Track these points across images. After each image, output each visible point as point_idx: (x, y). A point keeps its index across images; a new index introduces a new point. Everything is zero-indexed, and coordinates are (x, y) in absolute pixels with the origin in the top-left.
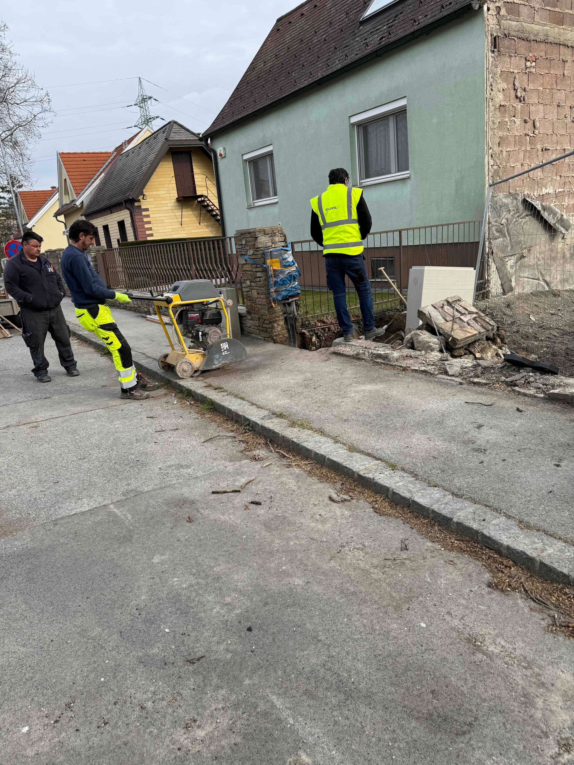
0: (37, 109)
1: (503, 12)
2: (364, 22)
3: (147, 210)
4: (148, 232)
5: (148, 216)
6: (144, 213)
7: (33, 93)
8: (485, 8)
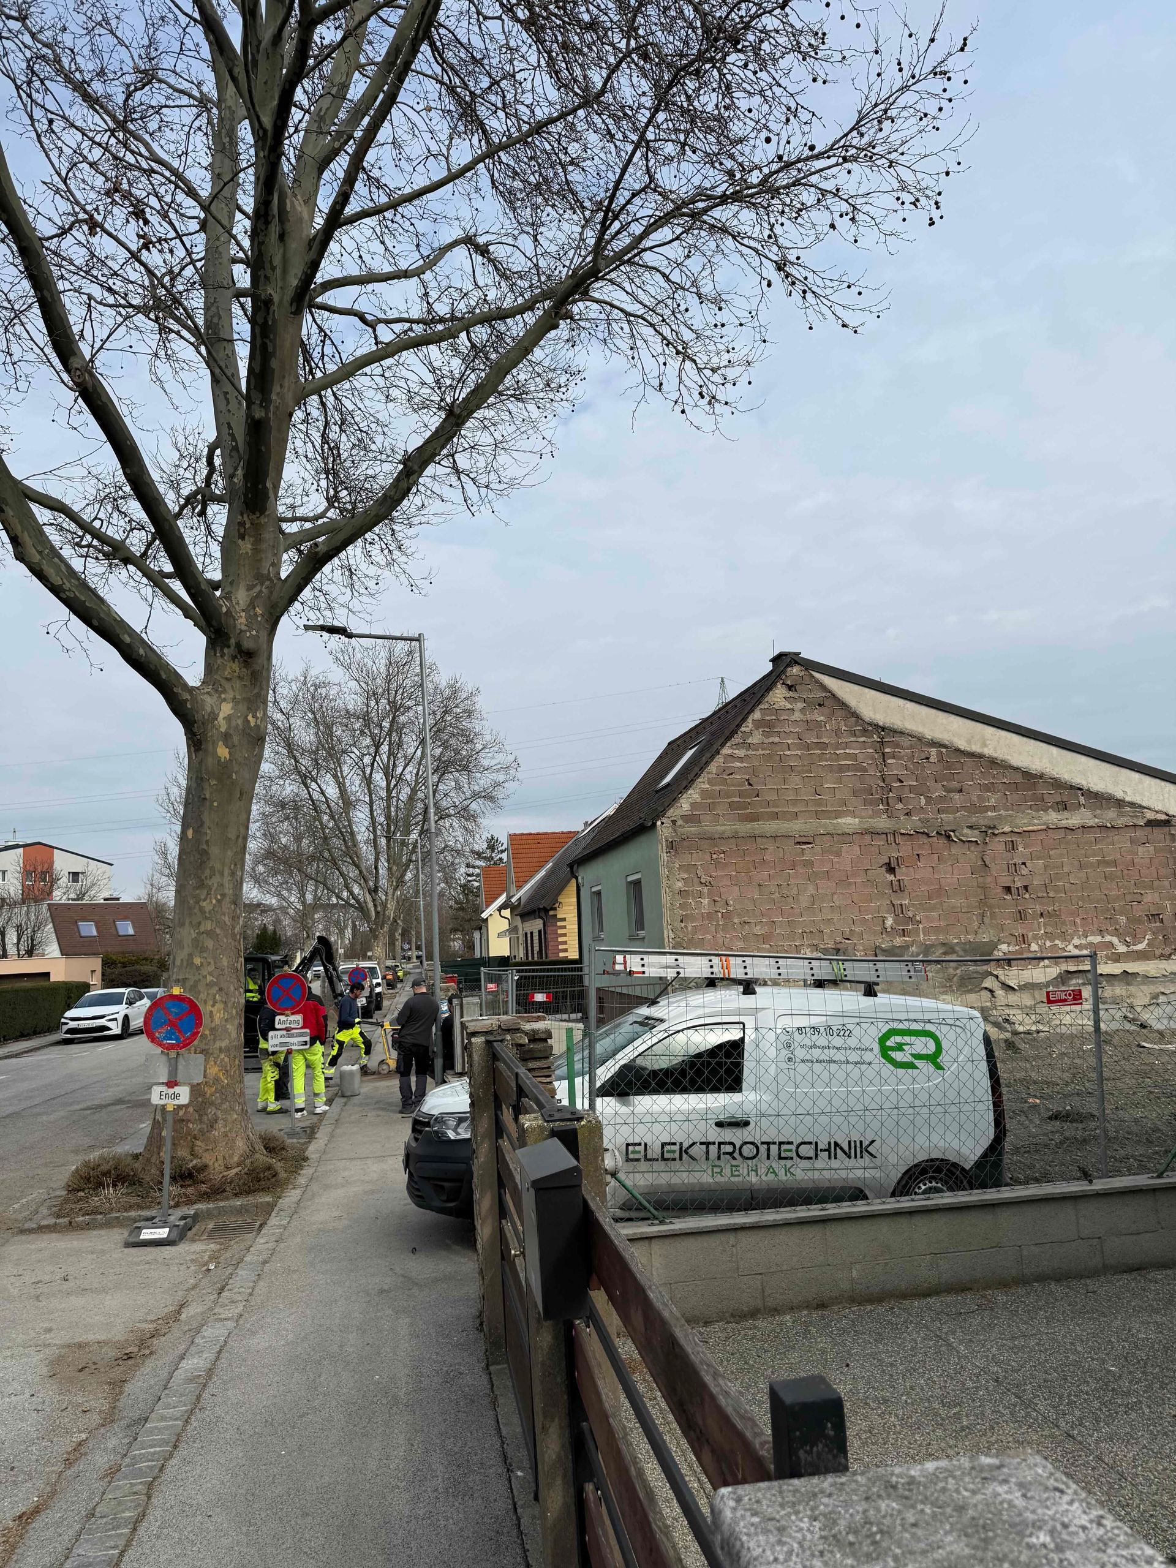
0: (501, 777)
1: (680, 822)
2: (657, 792)
3: (564, 920)
4: (561, 947)
5: (564, 927)
6: (559, 924)
7: (500, 759)
8: (659, 823)
